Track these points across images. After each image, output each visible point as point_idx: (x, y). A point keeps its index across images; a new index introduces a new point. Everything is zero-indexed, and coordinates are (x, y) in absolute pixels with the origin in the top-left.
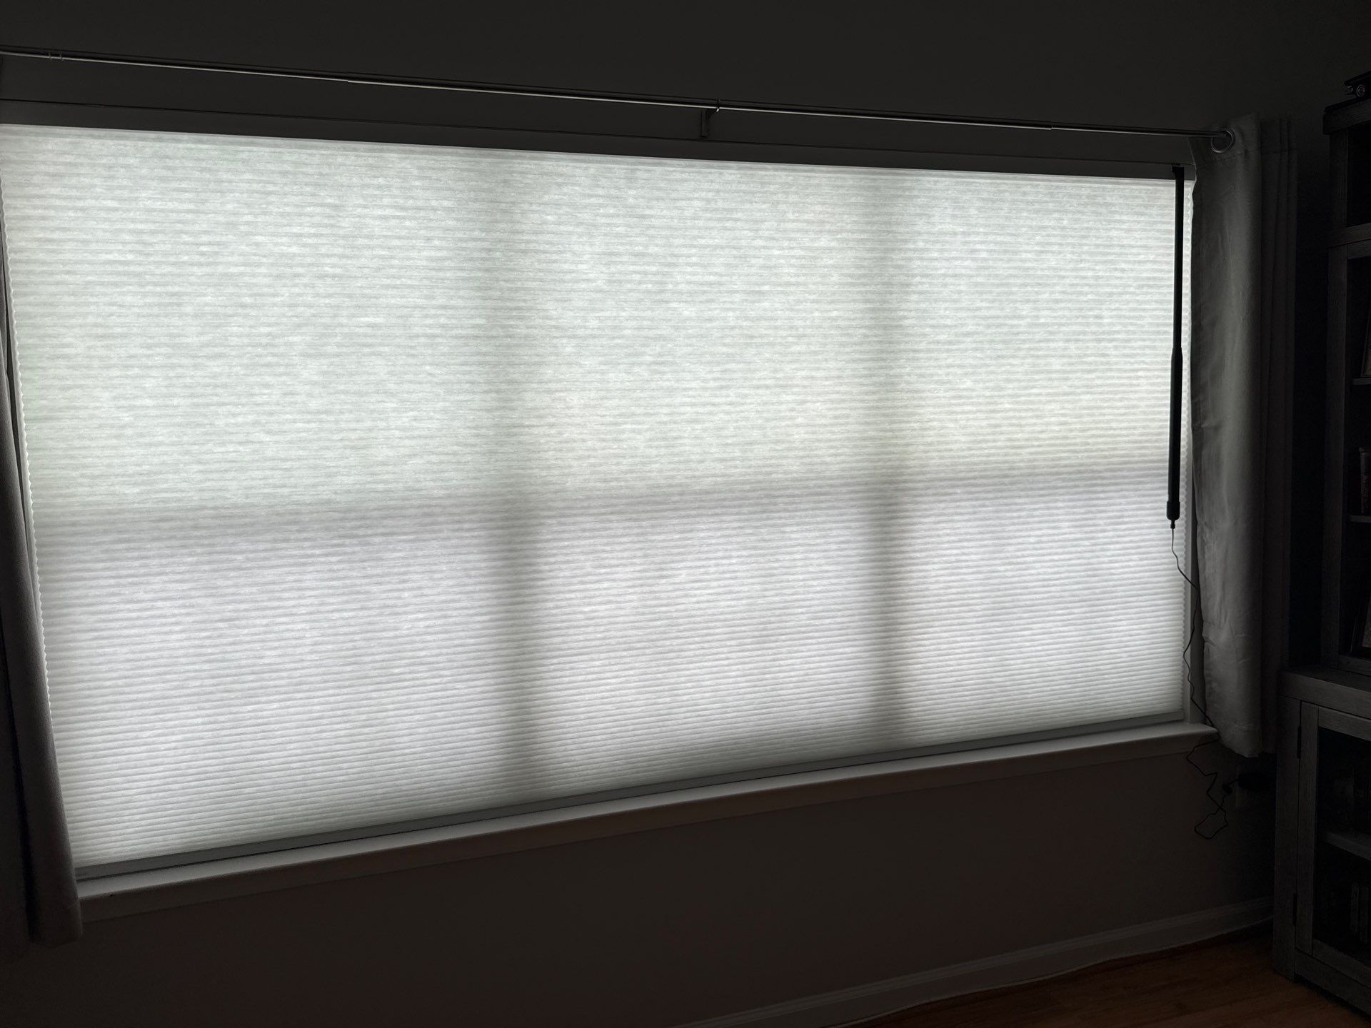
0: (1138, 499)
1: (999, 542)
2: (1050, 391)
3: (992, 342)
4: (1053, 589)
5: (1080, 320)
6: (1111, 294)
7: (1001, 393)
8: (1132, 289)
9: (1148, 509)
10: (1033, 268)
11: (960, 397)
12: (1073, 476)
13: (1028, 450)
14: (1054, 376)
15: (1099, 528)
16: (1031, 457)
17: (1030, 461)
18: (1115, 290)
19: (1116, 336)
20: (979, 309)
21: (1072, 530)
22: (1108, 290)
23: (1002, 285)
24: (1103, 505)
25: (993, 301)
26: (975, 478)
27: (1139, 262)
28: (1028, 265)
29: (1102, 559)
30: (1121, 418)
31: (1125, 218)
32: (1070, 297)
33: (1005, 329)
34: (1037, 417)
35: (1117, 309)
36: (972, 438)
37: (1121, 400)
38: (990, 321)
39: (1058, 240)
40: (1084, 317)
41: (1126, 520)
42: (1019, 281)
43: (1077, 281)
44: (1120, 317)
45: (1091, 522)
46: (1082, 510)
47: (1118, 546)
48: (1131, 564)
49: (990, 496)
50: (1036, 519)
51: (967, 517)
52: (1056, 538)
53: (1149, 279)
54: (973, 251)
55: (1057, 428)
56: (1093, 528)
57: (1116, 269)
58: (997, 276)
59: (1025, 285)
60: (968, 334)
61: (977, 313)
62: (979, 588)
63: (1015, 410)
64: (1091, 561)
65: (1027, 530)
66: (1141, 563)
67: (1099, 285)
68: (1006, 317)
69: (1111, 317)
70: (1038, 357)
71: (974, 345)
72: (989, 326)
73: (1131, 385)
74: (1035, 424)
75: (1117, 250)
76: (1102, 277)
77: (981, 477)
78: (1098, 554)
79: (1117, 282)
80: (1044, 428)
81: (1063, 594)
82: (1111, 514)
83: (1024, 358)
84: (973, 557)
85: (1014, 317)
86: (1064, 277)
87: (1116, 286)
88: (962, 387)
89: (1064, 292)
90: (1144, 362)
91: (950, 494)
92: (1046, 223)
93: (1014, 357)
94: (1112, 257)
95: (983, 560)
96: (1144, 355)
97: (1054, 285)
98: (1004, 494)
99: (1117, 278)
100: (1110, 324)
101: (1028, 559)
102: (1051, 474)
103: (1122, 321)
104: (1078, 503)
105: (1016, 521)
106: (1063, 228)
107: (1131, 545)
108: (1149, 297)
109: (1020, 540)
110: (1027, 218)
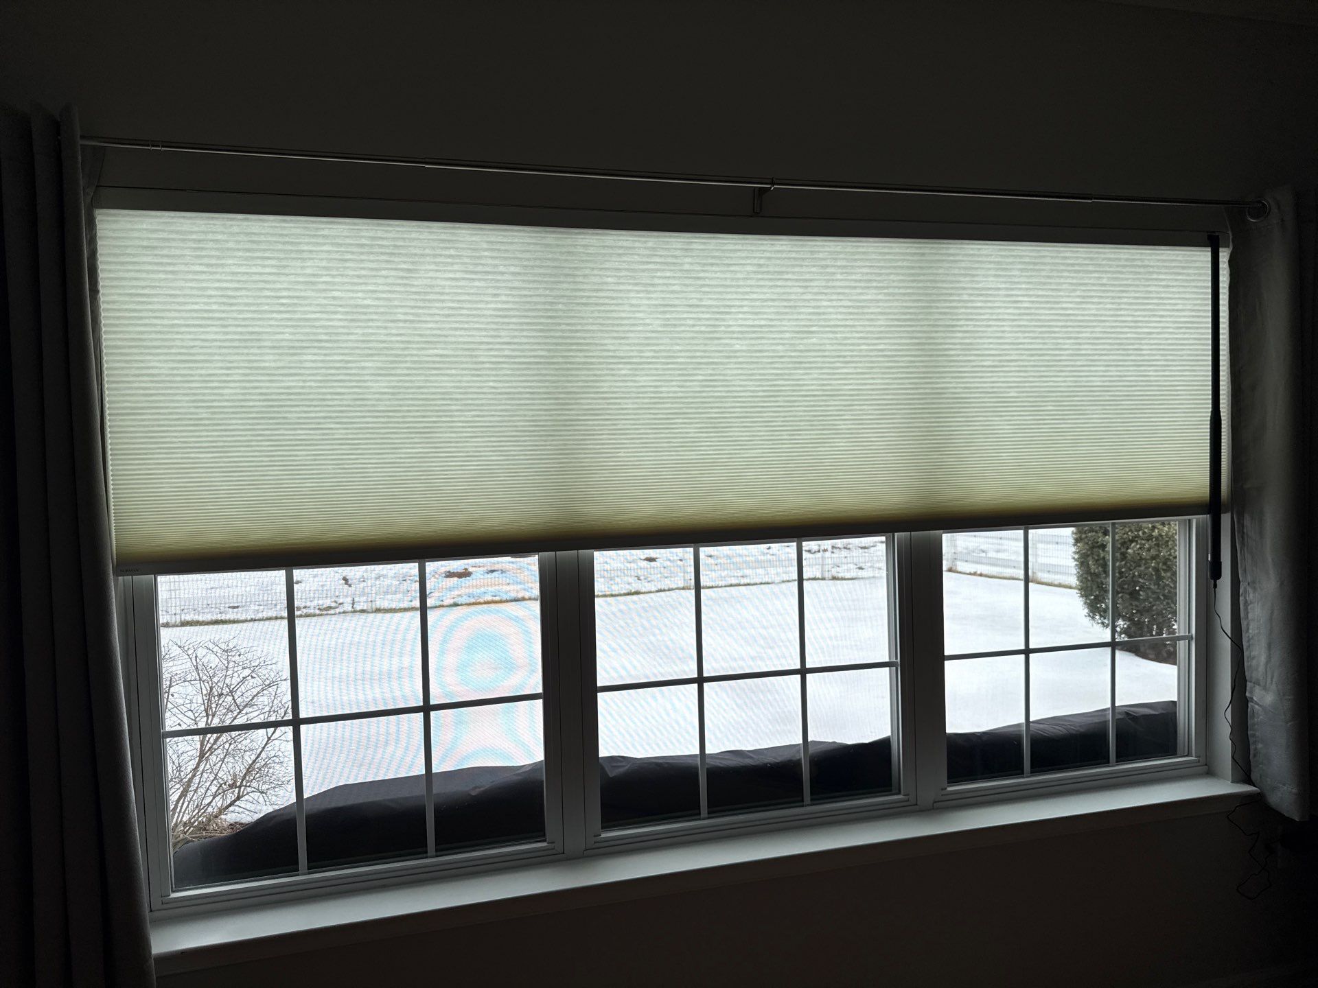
28: (1070, 312)
33: (1049, 358)
38: (1033, 352)
39: (1098, 294)
59: (1066, 327)
71: (1018, 368)
75: (1156, 301)
92: (1086, 281)
106: (1103, 285)
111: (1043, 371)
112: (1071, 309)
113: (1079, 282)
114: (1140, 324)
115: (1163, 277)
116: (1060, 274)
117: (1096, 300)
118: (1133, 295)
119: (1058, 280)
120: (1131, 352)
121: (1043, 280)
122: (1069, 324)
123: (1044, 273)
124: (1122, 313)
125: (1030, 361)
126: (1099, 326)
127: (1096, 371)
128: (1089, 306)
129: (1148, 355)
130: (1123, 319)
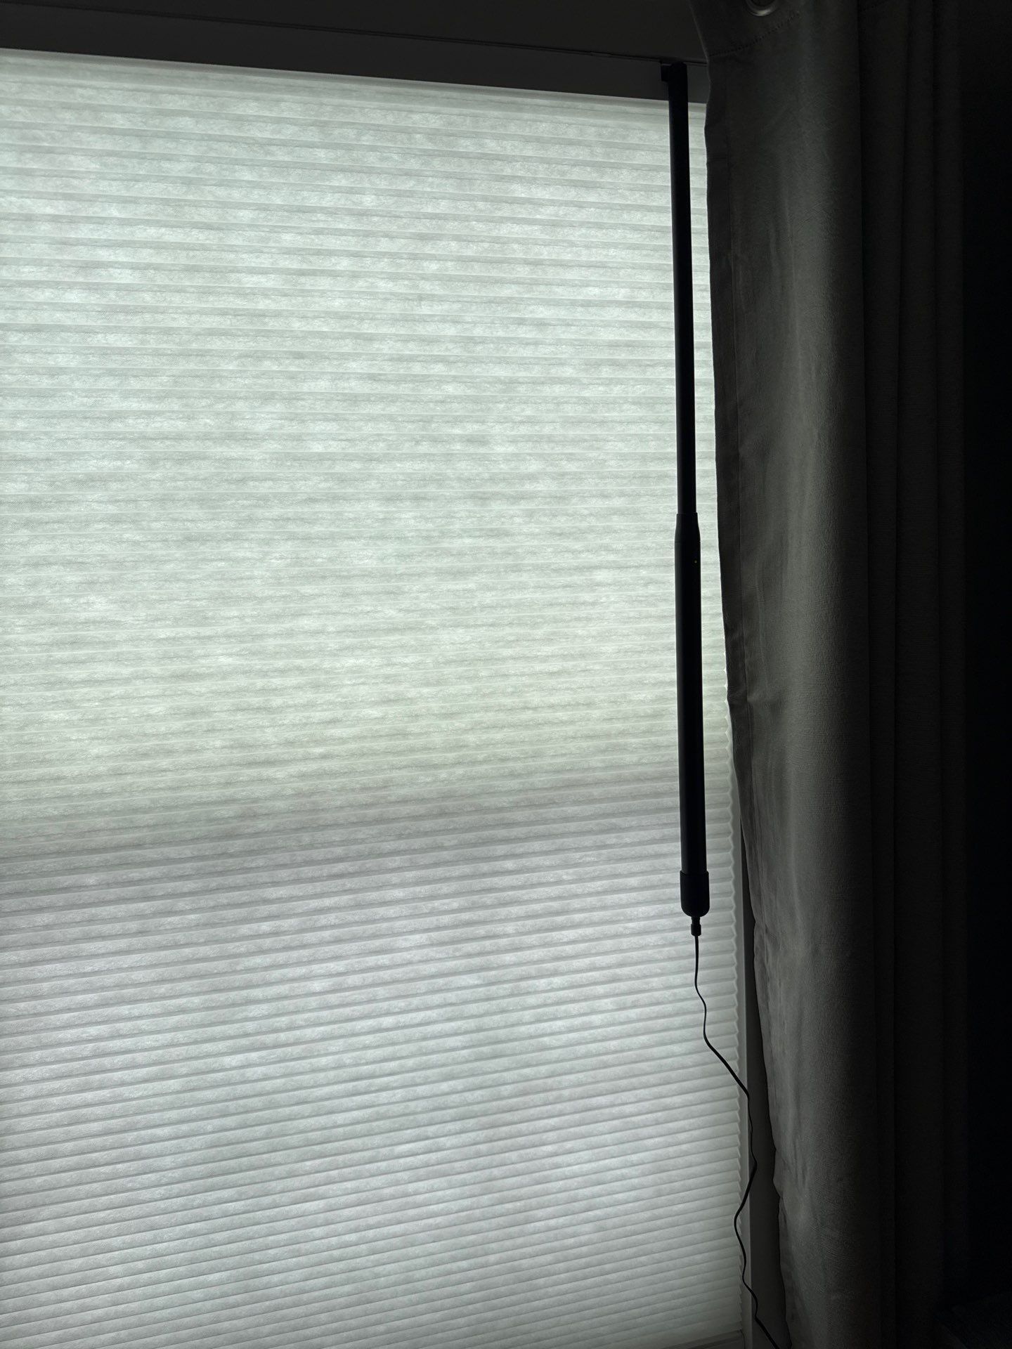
0: (608, 868)
1: (221, 997)
2: (350, 621)
3: (164, 500)
4: (384, 1096)
5: (424, 448)
6: (511, 383)
7: (206, 631)
8: (568, 372)
9: (633, 889)
10: (277, 314)
11: (75, 643)
12: (428, 825)
13: (293, 769)
14: (359, 586)
15: (503, 942)
16: (304, 786)
17: (299, 794)
18: (522, 374)
19: (529, 487)
20: (119, 416)
21: (431, 952)
22: (501, 372)
23: (187, 354)
24: (513, 888)
25: (162, 396)
26: (139, 845)
27: (587, 304)
28: (263, 304)
29: (514, 1017)
30: (552, 682)
31: (540, 193)
32: (390, 389)
33: (206, 469)
34: (316, 686)
35: (530, 421)
36: (124, 746)
37: (548, 640)
38: (159, 447)
39: (351, 243)
40: (435, 440)
41: (578, 917)
42: (240, 345)
43: (412, 349)
44: (538, 439)
45: (481, 930)
46: (455, 903)
47: (557, 981)
48: (596, 1019)
49: (190, 885)
50: (327, 934)
51: (122, 943)
52: (386, 975)
53: (614, 345)
54: (88, 266)
55: (375, 712)
56: (488, 944)
57: (521, 322)
58: (168, 331)
59: (259, 356)
60: (90, 481)
61: (117, 426)
62: (173, 1115)
63: (246, 672)
64: (487, 1021)
65: (299, 963)
66: (623, 1015)
67: (478, 361)
68: (206, 437)
69: (514, 441)
70: (307, 539)
71: (112, 509)
72: (153, 461)
73: (575, 604)
74: (310, 705)
75: (523, 272)
76: (483, 341)
77: (156, 843)
78: (504, 1003)
79: (527, 352)
80: (339, 713)
81: (412, 1105)
82: (537, 907)
83: (267, 542)
84: (148, 1041)
85: (231, 437)
86: (370, 339)
87: (523, 363)
88: (83, 616)
89: (373, 378)
90: (608, 549)
91: (66, 889)
92: (313, 200)
93: (236, 538)
94: (507, 292)
95: (172, 1045)
96: (609, 531)
97: (344, 357)
98: (230, 880)
99: (526, 343)
100: (508, 458)
101: (309, 1033)
102: (363, 823)
103: (546, 448)
104: (445, 888)
105: (267, 943)
106: (363, 214)
107: (595, 974)
108: (617, 390)
109: (283, 989)
110: (254, 185)
112: (265, 293)
113: (289, 201)
115: (544, 194)
116: (227, 176)
117: (344, 264)
118: (454, 248)
119: (221, 194)
121: (175, 193)
123: (176, 170)
124: (425, 310)
130: (430, 330)
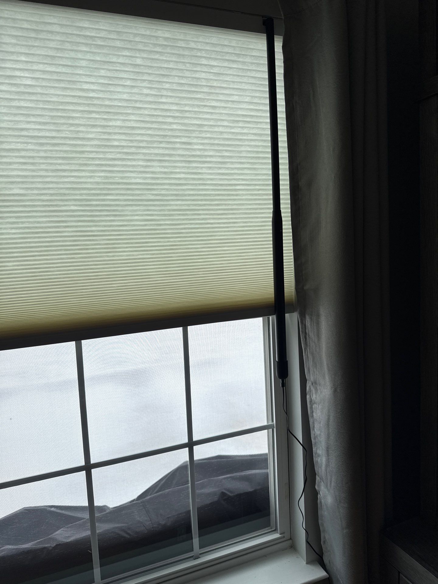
39: (131, 76)
54: (11, 77)
92: (114, 59)
106: (136, 65)
110: (87, 52)
111: (60, 164)
112: (93, 91)
113: (104, 59)
114: (187, 115)
115: (214, 63)
116: (75, 48)
117: (128, 83)
118: (176, 80)
119: (73, 55)
120: (178, 146)
121: (51, 53)
122: (92, 109)
123: (52, 45)
124: (164, 100)
125: (38, 151)
126: (133, 114)
127: (133, 166)
128: (120, 89)
129: (200, 150)
130: (166, 107)
